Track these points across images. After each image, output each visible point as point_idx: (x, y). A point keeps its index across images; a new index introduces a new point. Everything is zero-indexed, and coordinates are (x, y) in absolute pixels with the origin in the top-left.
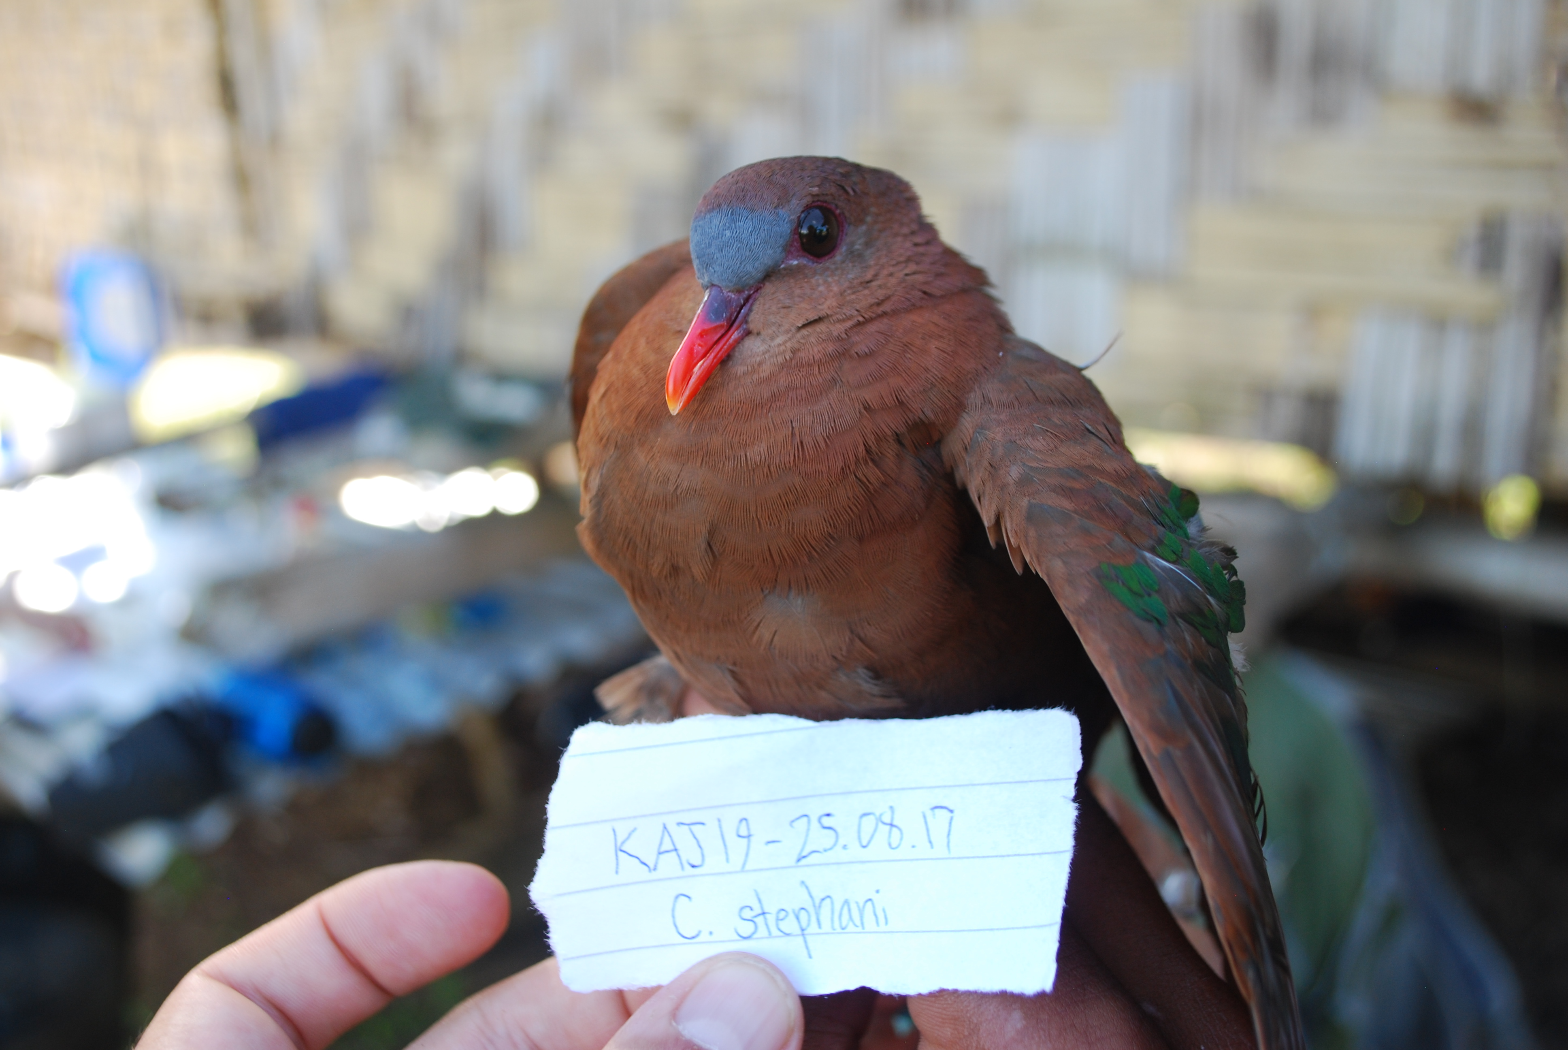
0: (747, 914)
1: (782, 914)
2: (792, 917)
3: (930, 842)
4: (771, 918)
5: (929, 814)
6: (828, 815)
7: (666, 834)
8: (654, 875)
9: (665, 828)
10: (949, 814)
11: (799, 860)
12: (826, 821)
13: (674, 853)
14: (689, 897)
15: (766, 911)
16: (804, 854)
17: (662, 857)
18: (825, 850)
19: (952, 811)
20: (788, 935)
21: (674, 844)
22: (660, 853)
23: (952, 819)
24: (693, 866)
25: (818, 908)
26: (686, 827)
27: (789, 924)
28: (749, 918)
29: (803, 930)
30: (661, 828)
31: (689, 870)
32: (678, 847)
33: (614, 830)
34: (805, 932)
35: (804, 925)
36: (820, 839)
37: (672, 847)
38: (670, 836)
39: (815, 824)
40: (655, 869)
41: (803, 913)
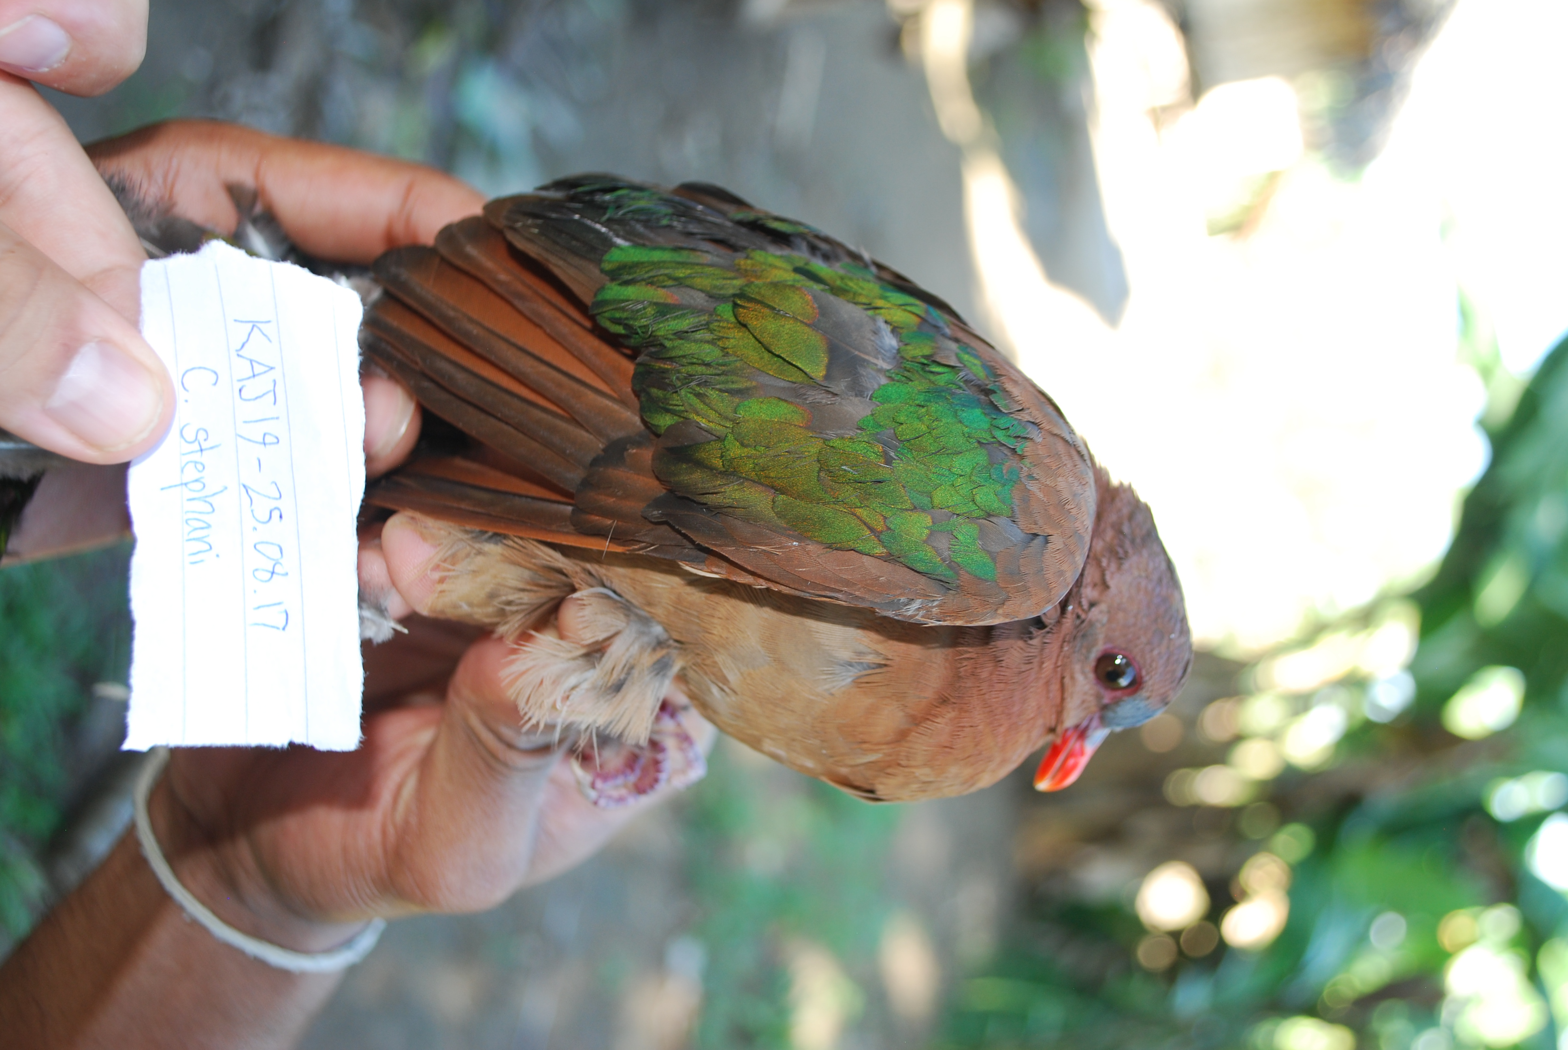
0: (202, 436)
1: (200, 467)
2: (197, 475)
3: (259, 607)
4: (197, 457)
5: (281, 608)
6: (281, 517)
7: (267, 369)
8: (234, 354)
9: (272, 368)
10: (281, 627)
11: (244, 486)
12: (276, 514)
13: (251, 374)
14: (215, 384)
15: (204, 452)
16: (249, 491)
17: (249, 362)
18: (252, 511)
19: (284, 629)
20: (182, 471)
21: (258, 375)
22: (251, 361)
23: (278, 628)
24: (240, 391)
25: (204, 499)
26: (272, 388)
27: (191, 473)
28: (198, 438)
29: (186, 484)
30: (271, 365)
31: (238, 386)
32: (256, 378)
33: (269, 322)
34: (184, 486)
35: (190, 486)
36: (262, 509)
37: (256, 373)
38: (265, 372)
39: (275, 504)
40: (238, 355)
41: (198, 486)
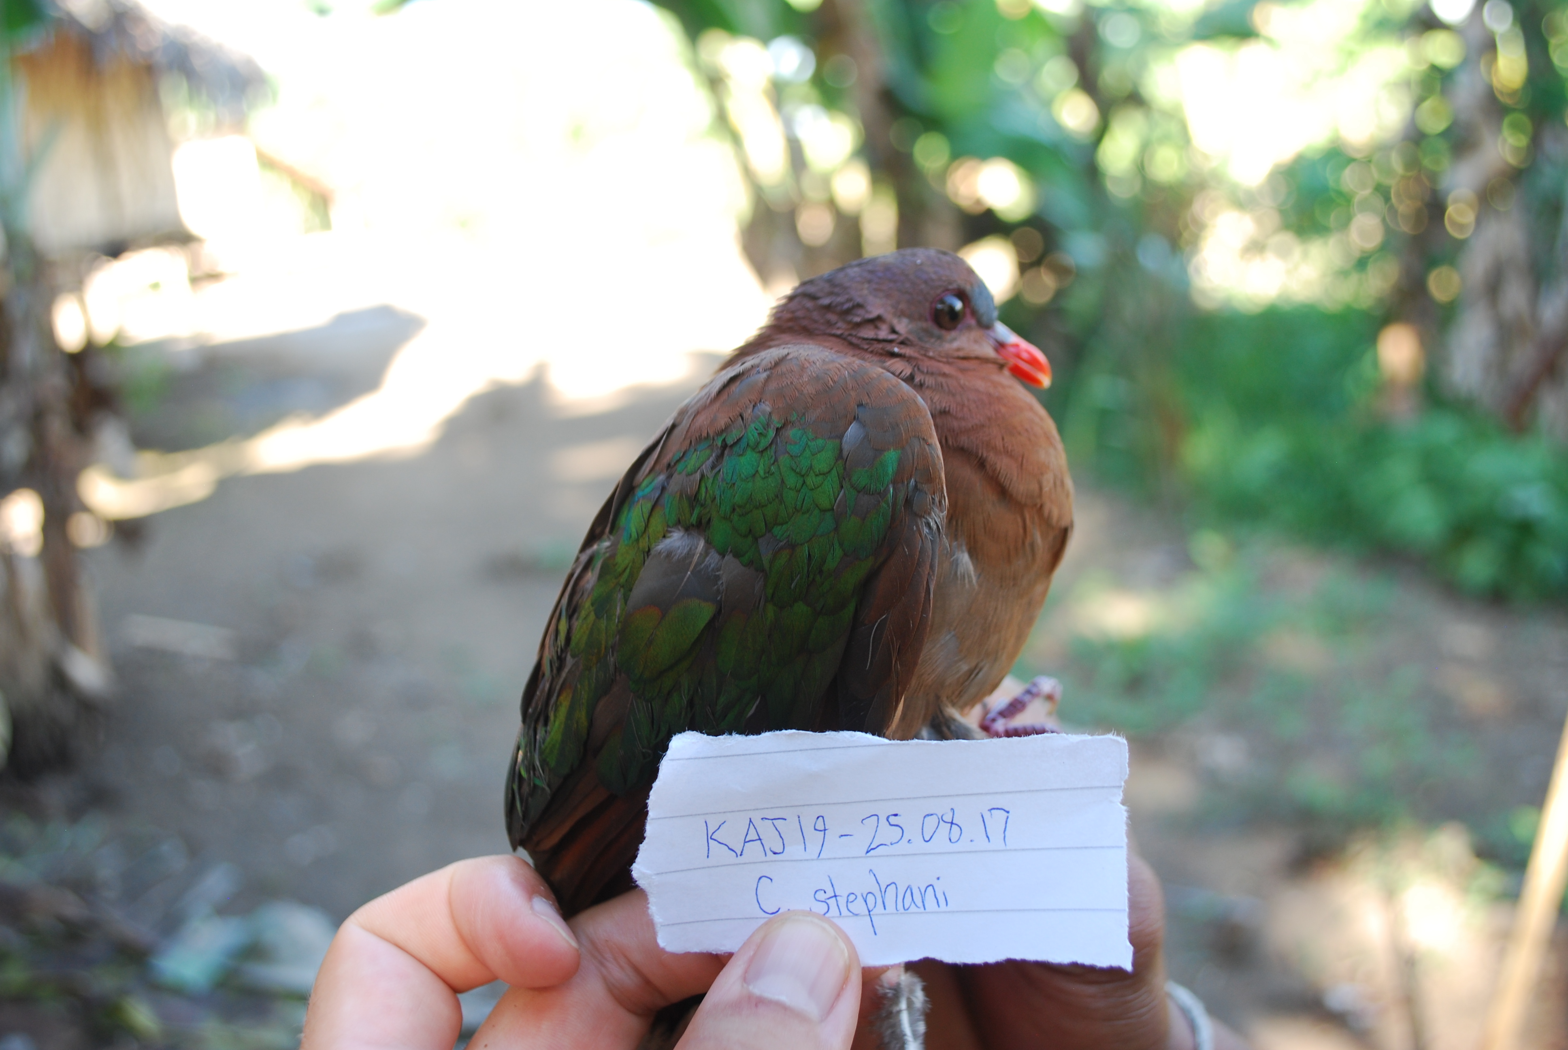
0: (821, 896)
1: (852, 897)
2: (860, 899)
3: (988, 837)
4: (842, 901)
5: (987, 814)
6: (896, 815)
7: (751, 824)
8: (740, 859)
9: (751, 821)
10: (1006, 814)
11: (867, 852)
12: (893, 820)
13: (759, 841)
14: (771, 880)
15: (837, 894)
16: (872, 847)
17: (746, 844)
18: (891, 844)
19: (1008, 812)
20: (857, 915)
21: (758, 835)
22: (745, 842)
23: (1008, 818)
24: (775, 853)
25: (884, 892)
26: (771, 821)
27: (858, 906)
28: (824, 900)
29: (869, 911)
30: (749, 820)
31: (771, 855)
32: (761, 838)
33: (706, 822)
34: (871, 913)
35: (871, 908)
36: (888, 834)
37: (758, 838)
38: (755, 828)
39: (883, 819)
40: (741, 855)
41: (870, 897)
